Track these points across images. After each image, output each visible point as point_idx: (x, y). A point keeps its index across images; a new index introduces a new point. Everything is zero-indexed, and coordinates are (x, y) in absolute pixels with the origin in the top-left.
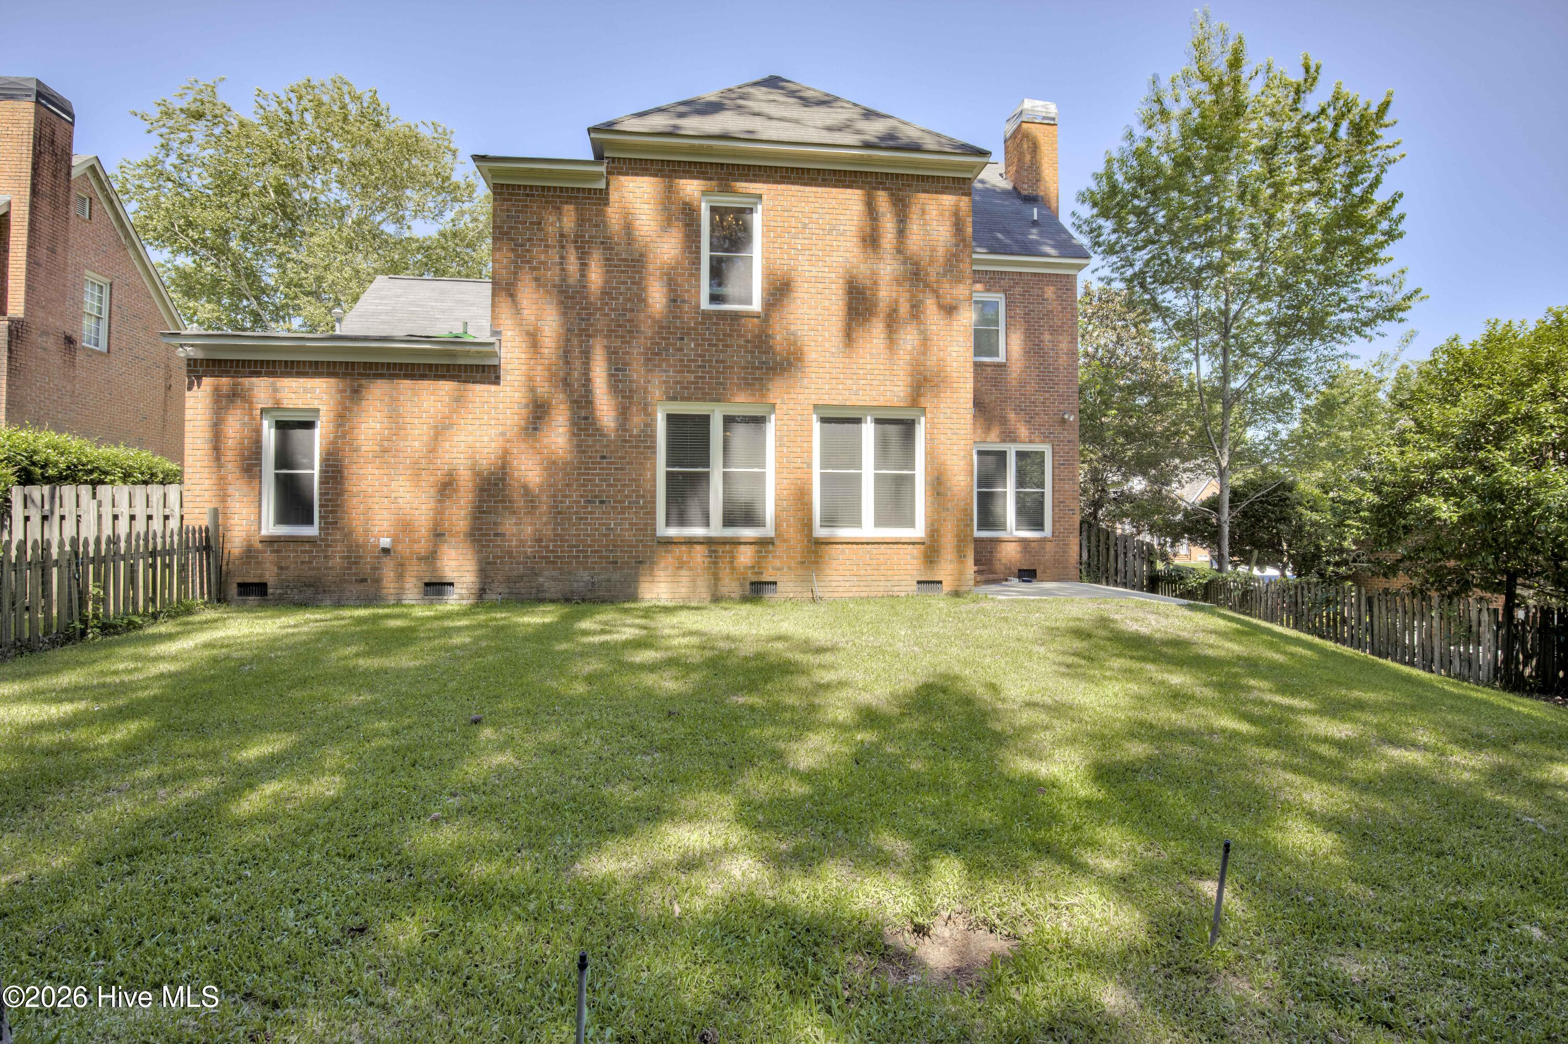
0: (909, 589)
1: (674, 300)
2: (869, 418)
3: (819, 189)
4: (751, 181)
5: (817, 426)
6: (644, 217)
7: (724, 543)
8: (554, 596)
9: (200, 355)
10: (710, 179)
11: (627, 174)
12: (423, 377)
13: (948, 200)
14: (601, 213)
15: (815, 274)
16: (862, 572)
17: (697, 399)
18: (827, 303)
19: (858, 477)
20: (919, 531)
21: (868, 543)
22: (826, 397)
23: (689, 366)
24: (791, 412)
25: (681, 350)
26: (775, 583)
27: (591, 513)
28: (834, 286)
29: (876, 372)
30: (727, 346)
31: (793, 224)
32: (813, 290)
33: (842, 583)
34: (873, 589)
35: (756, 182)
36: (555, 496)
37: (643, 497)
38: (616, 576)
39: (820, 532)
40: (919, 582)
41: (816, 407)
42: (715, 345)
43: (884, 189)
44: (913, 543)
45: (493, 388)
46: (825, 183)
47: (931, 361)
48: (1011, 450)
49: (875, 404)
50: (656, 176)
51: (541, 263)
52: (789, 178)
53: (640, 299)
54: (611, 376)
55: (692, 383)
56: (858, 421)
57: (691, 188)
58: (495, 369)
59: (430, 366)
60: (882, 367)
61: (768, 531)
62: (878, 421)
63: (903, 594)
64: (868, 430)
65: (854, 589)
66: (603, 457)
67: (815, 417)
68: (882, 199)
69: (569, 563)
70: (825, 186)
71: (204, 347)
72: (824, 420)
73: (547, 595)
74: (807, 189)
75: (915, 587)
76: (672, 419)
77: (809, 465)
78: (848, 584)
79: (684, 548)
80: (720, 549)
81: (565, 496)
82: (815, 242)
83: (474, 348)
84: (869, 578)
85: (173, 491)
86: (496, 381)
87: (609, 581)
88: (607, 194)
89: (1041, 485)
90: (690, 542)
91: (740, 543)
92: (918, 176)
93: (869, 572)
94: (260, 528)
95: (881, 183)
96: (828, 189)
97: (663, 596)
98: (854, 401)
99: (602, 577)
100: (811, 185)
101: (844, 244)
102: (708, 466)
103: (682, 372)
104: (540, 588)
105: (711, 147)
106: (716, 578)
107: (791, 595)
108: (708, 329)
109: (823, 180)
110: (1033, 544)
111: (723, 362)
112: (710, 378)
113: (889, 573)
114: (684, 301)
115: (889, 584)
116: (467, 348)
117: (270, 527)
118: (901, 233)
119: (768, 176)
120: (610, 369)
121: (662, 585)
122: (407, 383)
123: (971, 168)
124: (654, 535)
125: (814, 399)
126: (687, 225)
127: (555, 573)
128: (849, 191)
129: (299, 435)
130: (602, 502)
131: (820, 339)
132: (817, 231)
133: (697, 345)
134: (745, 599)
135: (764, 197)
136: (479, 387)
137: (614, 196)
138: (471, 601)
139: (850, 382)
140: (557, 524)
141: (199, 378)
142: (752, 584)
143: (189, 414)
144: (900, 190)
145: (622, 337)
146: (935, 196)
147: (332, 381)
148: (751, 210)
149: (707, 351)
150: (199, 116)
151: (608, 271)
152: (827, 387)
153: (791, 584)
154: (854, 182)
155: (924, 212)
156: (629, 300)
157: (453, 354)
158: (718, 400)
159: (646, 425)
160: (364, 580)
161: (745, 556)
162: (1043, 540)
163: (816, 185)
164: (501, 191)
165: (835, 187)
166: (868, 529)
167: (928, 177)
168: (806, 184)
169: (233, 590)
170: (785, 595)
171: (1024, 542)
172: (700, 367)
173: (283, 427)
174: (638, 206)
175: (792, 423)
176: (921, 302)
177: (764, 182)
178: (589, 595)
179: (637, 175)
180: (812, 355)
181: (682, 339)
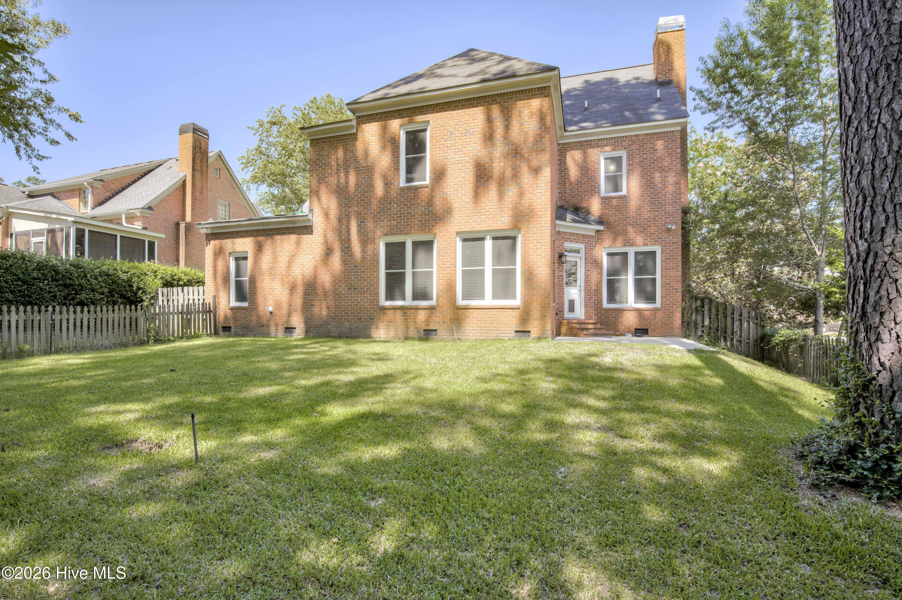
0: (510, 335)
1: (387, 184)
2: (488, 237)
3: (460, 111)
4: (424, 114)
5: (459, 244)
6: (373, 143)
7: (411, 309)
8: (335, 335)
9: (209, 231)
10: (404, 117)
11: (365, 123)
12: (284, 234)
13: (535, 103)
14: (354, 145)
15: (457, 159)
16: (483, 325)
17: (398, 234)
18: (463, 174)
19: (483, 271)
20: (517, 302)
21: (486, 309)
22: (463, 227)
23: (393, 217)
24: (444, 237)
25: (390, 209)
26: (436, 330)
27: (350, 294)
28: (467, 164)
29: (491, 210)
30: (412, 204)
31: (446, 133)
32: (456, 168)
33: (472, 331)
34: (489, 335)
35: (426, 114)
36: (335, 286)
37: (373, 285)
38: (361, 326)
39: (461, 302)
40: (516, 331)
41: (458, 233)
42: (406, 205)
43: (496, 103)
44: (513, 309)
45: (310, 236)
46: (463, 107)
47: (526, 202)
48: (631, 252)
49: (490, 228)
50: (378, 121)
51: (329, 174)
52: (444, 108)
53: (371, 187)
54: (358, 225)
55: (395, 226)
56: (482, 239)
57: (395, 124)
58: (311, 227)
59: (286, 228)
60: (495, 207)
61: (433, 302)
62: (495, 238)
63: (506, 338)
64: (488, 244)
65: (478, 335)
66: (355, 267)
67: (458, 239)
68: (496, 111)
69: (341, 319)
70: (463, 109)
71: (212, 228)
72: (465, 240)
73: (332, 334)
74: (453, 112)
75: (514, 334)
76: (388, 245)
77: (455, 266)
78: (475, 332)
79: (392, 311)
80: (409, 312)
81: (339, 286)
82: (457, 141)
83: (300, 218)
84: (487, 329)
85: (201, 288)
86: (311, 233)
87: (358, 328)
88: (357, 135)
89: (654, 273)
90: (395, 308)
91: (418, 309)
92: (516, 91)
93: (487, 325)
94: (229, 303)
95: (495, 100)
96: (464, 110)
97: (382, 336)
98: (479, 228)
99: (355, 326)
100: (455, 110)
101: (473, 139)
102: (404, 269)
103: (390, 220)
104: (329, 331)
105: (402, 100)
106: (407, 327)
107: (444, 337)
108: (403, 197)
109: (462, 106)
110: (646, 312)
111: (410, 213)
112: (404, 222)
113: (498, 326)
114: (391, 184)
115: (498, 332)
116: (298, 218)
117: (234, 303)
118: (507, 128)
119: (433, 110)
120: (358, 222)
121: (382, 330)
122: (278, 237)
123: (549, 79)
124: (378, 305)
125: (457, 229)
126: (393, 144)
127: (335, 324)
128: (476, 109)
129: (242, 262)
130: (355, 289)
131: (460, 195)
132: (458, 135)
133: (397, 206)
134: (420, 339)
135: (431, 121)
136: (305, 236)
137: (360, 135)
138: (302, 336)
139: (476, 217)
140: (336, 300)
141: (209, 241)
142: (425, 330)
143: (207, 256)
144: (506, 102)
145: (364, 206)
146: (526, 101)
147: (252, 238)
148: (425, 130)
149: (402, 208)
150: (274, 124)
151: (357, 174)
152: (464, 221)
153: (444, 331)
154: (479, 103)
155: (520, 113)
156: (366, 187)
157: (294, 222)
158: (407, 234)
159: (374, 249)
160: (263, 326)
161: (422, 316)
162: (656, 310)
163: (458, 109)
164: (314, 142)
165: (469, 108)
166: (488, 300)
167: (523, 91)
168: (452, 110)
169: (220, 330)
170: (441, 337)
171: (637, 310)
172: (399, 217)
173: (237, 259)
174: (370, 138)
175: (445, 243)
176: (519, 166)
177: (431, 113)
178: (350, 335)
179: (370, 122)
180: (456, 204)
181: (390, 203)
